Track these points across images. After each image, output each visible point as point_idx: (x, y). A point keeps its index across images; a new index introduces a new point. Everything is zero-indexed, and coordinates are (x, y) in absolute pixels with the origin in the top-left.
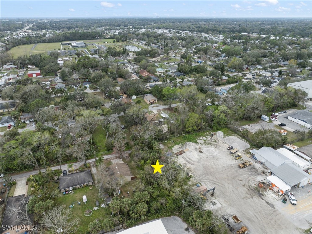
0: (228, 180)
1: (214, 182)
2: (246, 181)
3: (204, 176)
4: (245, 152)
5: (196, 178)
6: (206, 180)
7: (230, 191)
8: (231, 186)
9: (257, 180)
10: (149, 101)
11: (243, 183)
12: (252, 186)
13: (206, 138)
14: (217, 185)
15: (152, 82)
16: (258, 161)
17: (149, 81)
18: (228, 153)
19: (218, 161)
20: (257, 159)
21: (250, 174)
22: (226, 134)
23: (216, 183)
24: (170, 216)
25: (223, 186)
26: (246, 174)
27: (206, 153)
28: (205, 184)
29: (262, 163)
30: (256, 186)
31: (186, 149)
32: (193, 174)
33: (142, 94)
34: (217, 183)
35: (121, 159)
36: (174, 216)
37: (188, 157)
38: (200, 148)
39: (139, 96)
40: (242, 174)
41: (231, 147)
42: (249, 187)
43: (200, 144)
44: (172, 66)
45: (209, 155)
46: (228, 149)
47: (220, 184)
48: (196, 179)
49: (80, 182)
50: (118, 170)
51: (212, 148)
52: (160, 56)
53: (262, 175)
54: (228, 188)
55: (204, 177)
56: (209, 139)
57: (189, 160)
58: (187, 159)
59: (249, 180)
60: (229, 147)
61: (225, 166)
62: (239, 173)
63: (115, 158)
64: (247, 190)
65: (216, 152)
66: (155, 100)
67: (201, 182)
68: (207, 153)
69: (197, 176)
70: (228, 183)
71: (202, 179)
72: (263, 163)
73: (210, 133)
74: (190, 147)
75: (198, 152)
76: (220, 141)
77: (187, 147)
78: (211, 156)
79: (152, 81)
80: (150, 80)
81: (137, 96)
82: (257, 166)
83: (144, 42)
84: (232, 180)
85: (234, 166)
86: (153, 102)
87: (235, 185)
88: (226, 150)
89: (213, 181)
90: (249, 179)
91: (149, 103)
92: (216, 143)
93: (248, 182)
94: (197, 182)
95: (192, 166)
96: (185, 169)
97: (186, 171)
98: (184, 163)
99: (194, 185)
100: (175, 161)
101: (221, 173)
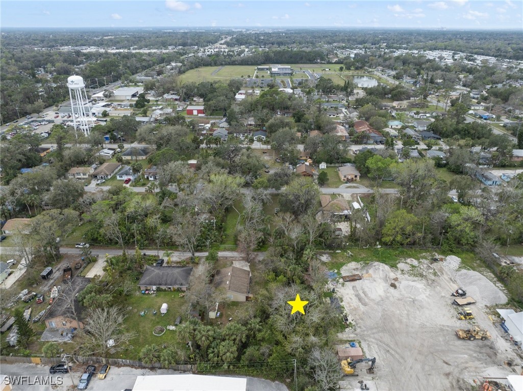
0: (420, 353)
1: (389, 349)
2: (457, 366)
3: (374, 331)
4: (488, 310)
5: (358, 330)
6: (376, 339)
7: (411, 376)
8: (418, 366)
9: (485, 374)
10: (345, 177)
11: (447, 369)
12: (464, 382)
13: (420, 262)
14: (392, 355)
15: (369, 144)
16: (509, 334)
17: (365, 141)
18: (450, 302)
19: (418, 312)
20: (508, 331)
21: (475, 357)
22: (465, 265)
23: (391, 351)
24: (273, 380)
25: (402, 361)
26: (466, 354)
27: (403, 290)
28: (369, 346)
29: (516, 343)
30: (474, 384)
31: (367, 272)
32: (355, 321)
33: (338, 163)
34: (393, 353)
35: (249, 262)
36: (281, 382)
37: (363, 289)
38: (396, 279)
39: (332, 165)
40: (455, 351)
41: (460, 291)
42: (458, 381)
43: (400, 272)
44: (424, 119)
45: (406, 295)
46: (453, 295)
47: (397, 356)
48: (356, 332)
49: (169, 282)
50: (230, 279)
51: (420, 285)
52: (411, 99)
53: (503, 369)
54: (411, 368)
55: (374, 334)
56: (425, 266)
57: (362, 295)
58: (361, 292)
59: (466, 368)
60: (457, 292)
61: (428, 324)
62: (451, 347)
63: (241, 259)
64: (448, 385)
65: (425, 294)
66: (356, 176)
67: (361, 341)
68: (405, 290)
69: (362, 327)
70: (416, 360)
71: (369, 336)
72: (519, 343)
73: (433, 256)
74: (377, 271)
75: (387, 285)
76: (445, 276)
77: (371, 271)
78: (410, 298)
79: (372, 141)
80: (368, 139)
81: (329, 165)
82: (502, 345)
83: (393, 73)
84: (426, 356)
85: (447, 330)
86: (352, 178)
87: (427, 368)
88: (448, 296)
89: (387, 345)
90: (467, 365)
91: (344, 180)
92: (433, 277)
93: (462, 370)
94: (356, 339)
95: (362, 308)
96: (346, 308)
97: (345, 312)
98: (351, 297)
99: (346, 342)
100: (336, 289)
101: (411, 337)
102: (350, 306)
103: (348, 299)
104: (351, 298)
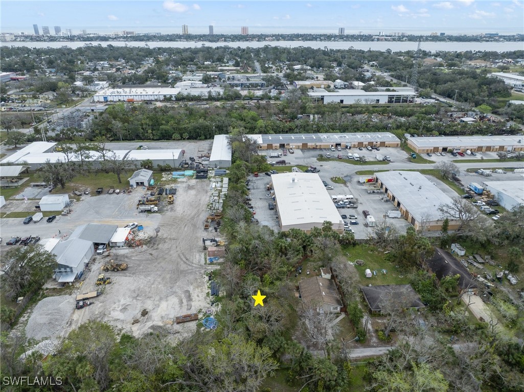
3: (190, 271)
5: (203, 271)
6: (193, 266)
8: (172, 252)
11: (153, 252)
14: (185, 258)
23: (184, 259)
25: (181, 255)
26: (133, 260)
28: (199, 262)
32: (202, 277)
37: (181, 306)
47: (182, 257)
48: (205, 269)
55: (192, 269)
58: (185, 304)
61: (142, 277)
67: (203, 264)
71: (197, 268)
94: (208, 265)
95: (191, 288)
96: (206, 287)
97: (208, 284)
98: (196, 297)
99: (215, 264)
100: (210, 306)
101: (163, 268)
102: (201, 289)
103: (200, 295)
104: (198, 296)
